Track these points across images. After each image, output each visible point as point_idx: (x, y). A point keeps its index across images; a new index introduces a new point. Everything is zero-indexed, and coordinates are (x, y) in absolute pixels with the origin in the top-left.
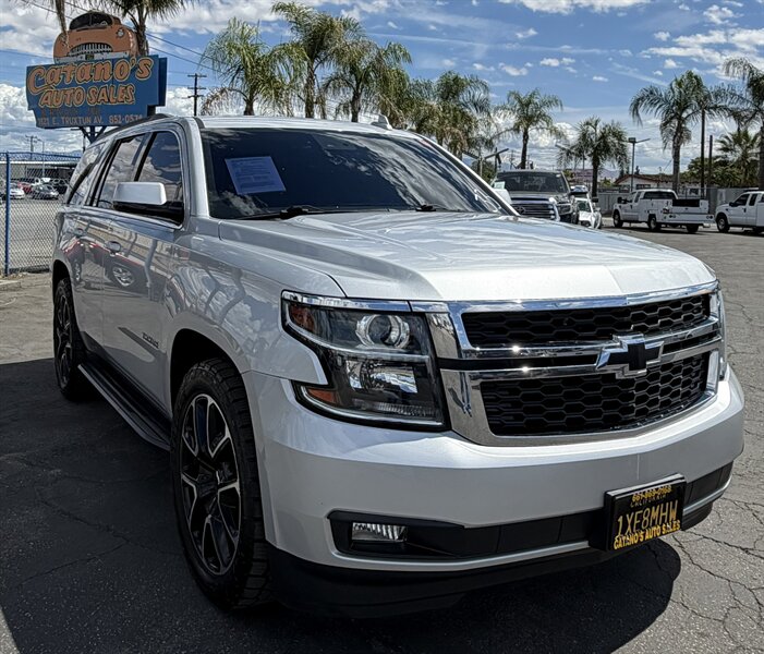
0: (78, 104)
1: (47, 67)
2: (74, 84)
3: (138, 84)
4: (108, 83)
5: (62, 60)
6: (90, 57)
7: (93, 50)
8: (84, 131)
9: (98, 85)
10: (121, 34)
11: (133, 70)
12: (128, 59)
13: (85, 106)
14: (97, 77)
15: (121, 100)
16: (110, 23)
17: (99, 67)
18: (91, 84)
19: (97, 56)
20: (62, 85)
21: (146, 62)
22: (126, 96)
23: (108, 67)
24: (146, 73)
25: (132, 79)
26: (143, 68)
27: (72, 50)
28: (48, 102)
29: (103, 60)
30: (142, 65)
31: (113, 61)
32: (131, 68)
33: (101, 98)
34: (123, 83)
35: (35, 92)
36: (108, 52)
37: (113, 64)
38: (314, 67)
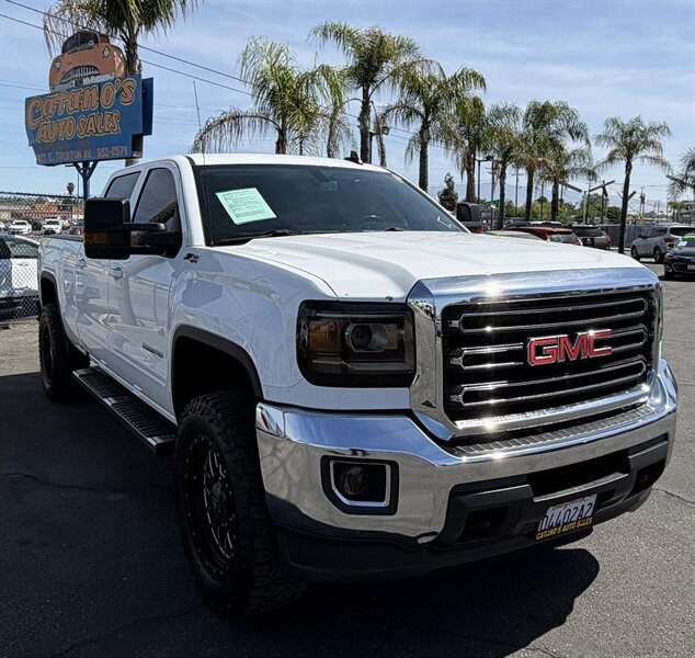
0: (69, 136)
1: (43, 97)
2: (68, 115)
3: (123, 111)
4: (96, 111)
5: (58, 88)
6: (79, 82)
7: (82, 75)
8: (78, 167)
9: (86, 113)
10: (106, 53)
11: (118, 94)
12: (113, 81)
13: (76, 139)
14: (86, 106)
15: (107, 130)
16: (96, 42)
17: (87, 93)
18: (80, 113)
20: (56, 117)
21: (129, 83)
22: (111, 125)
23: (95, 91)
24: (130, 97)
25: (117, 105)
26: (127, 90)
27: (64, 78)
28: (45, 135)
29: (91, 85)
30: (125, 87)
31: (100, 85)
32: (116, 92)
33: (89, 129)
34: (109, 110)
35: (33, 126)
36: (95, 75)
37: (100, 89)
38: (370, 92)
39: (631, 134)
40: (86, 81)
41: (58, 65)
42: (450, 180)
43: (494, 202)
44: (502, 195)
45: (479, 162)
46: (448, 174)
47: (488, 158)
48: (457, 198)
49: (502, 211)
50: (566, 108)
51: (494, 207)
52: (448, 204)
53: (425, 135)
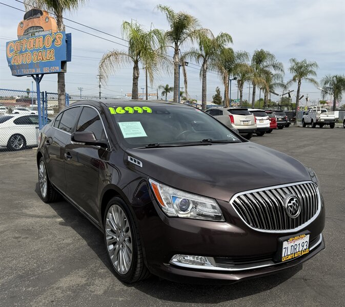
0: (29, 62)
1: (14, 41)
2: (26, 51)
3: (56, 48)
4: (42, 49)
5: (22, 37)
6: (33, 34)
7: (35, 31)
8: (33, 77)
9: (37, 50)
10: (47, 20)
12: (51, 34)
13: (32, 63)
14: (37, 46)
15: (48, 58)
16: (42, 14)
17: (37, 40)
18: (34, 50)
19: (37, 34)
20: (21, 52)
21: (59, 36)
22: (50, 56)
23: (41, 39)
24: (59, 43)
25: (53, 46)
26: (58, 39)
27: (25, 32)
28: (16, 61)
29: (39, 36)
30: (57, 37)
31: (44, 36)
32: (52, 40)
33: (39, 58)
34: (48, 49)
35: (10, 56)
36: (41, 31)
37: (44, 38)
38: (178, 45)
41: (22, 26)
42: (218, 90)
43: (238, 100)
44: (241, 97)
45: (231, 80)
46: (217, 88)
47: (235, 79)
48: (221, 99)
52: (217, 101)
53: (205, 66)
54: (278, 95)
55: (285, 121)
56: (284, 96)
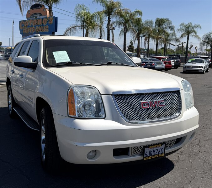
0: (33, 32)
1: (25, 21)
2: (32, 26)
4: (41, 25)
5: (29, 18)
6: (36, 17)
7: (37, 15)
9: (38, 26)
10: (44, 10)
11: (48, 21)
12: (46, 18)
13: (35, 32)
14: (38, 24)
15: (45, 31)
16: (41, 7)
17: (39, 20)
18: (36, 26)
20: (29, 26)
22: (46, 29)
23: (41, 20)
24: (51, 22)
25: (48, 24)
26: (51, 20)
27: (31, 16)
28: (25, 31)
29: (40, 18)
30: (50, 19)
31: (42, 18)
32: (47, 20)
33: (39, 30)
34: (45, 25)
35: (22, 28)
36: (41, 16)
37: (42, 20)
38: (110, 18)
39: (189, 28)
40: (38, 17)
41: (29, 12)
42: (132, 42)
43: (146, 49)
44: (148, 47)
45: (141, 37)
46: (131, 40)
47: (144, 36)
48: (134, 48)
49: (148, 52)
50: (168, 20)
51: (146, 51)
52: (131, 50)
53: (126, 30)
54: (174, 45)
55: (179, 63)
56: (180, 46)
